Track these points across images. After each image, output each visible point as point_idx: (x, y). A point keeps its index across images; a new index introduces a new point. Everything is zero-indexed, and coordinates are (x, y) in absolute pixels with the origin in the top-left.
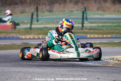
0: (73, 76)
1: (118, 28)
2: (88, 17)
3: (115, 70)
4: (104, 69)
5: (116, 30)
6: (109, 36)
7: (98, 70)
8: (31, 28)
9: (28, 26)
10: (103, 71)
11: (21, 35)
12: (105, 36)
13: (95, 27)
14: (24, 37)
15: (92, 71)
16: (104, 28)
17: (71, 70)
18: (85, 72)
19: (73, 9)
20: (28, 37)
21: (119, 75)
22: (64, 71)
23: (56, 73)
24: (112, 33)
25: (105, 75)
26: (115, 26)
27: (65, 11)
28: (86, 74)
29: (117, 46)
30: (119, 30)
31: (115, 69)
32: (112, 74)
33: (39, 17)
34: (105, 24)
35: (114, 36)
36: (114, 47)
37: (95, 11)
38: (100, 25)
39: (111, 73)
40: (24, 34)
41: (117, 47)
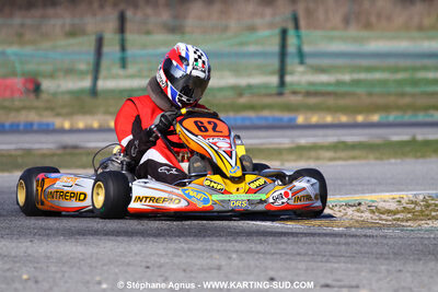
0: (184, 271)
1: (408, 89)
2: (306, 49)
3: (343, 248)
4: (305, 243)
5: (403, 95)
6: (375, 118)
7: (283, 246)
8: (94, 92)
9: (86, 83)
10: (302, 251)
11: (58, 115)
12: (360, 118)
13: (329, 84)
14: (67, 125)
15: (258, 252)
16: (360, 90)
17: (186, 247)
18: (234, 256)
19: (258, 21)
20: (81, 125)
21: (350, 265)
22: (162, 252)
23: (127, 260)
24: (386, 108)
25: (302, 265)
26: (399, 83)
27: (225, 29)
28: (236, 262)
29: (395, 155)
30: (413, 95)
31: (345, 244)
32: (327, 261)
33: (130, 52)
34: (363, 76)
35: (392, 117)
36: (381, 159)
37: (334, 29)
38: (347, 77)
39: (324, 259)
40: (70, 115)
41: (393, 161)
